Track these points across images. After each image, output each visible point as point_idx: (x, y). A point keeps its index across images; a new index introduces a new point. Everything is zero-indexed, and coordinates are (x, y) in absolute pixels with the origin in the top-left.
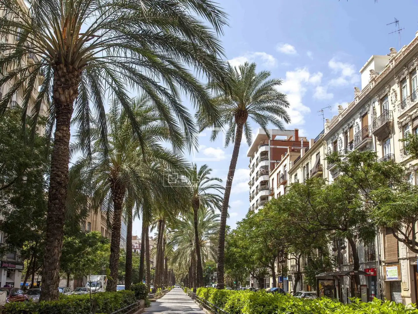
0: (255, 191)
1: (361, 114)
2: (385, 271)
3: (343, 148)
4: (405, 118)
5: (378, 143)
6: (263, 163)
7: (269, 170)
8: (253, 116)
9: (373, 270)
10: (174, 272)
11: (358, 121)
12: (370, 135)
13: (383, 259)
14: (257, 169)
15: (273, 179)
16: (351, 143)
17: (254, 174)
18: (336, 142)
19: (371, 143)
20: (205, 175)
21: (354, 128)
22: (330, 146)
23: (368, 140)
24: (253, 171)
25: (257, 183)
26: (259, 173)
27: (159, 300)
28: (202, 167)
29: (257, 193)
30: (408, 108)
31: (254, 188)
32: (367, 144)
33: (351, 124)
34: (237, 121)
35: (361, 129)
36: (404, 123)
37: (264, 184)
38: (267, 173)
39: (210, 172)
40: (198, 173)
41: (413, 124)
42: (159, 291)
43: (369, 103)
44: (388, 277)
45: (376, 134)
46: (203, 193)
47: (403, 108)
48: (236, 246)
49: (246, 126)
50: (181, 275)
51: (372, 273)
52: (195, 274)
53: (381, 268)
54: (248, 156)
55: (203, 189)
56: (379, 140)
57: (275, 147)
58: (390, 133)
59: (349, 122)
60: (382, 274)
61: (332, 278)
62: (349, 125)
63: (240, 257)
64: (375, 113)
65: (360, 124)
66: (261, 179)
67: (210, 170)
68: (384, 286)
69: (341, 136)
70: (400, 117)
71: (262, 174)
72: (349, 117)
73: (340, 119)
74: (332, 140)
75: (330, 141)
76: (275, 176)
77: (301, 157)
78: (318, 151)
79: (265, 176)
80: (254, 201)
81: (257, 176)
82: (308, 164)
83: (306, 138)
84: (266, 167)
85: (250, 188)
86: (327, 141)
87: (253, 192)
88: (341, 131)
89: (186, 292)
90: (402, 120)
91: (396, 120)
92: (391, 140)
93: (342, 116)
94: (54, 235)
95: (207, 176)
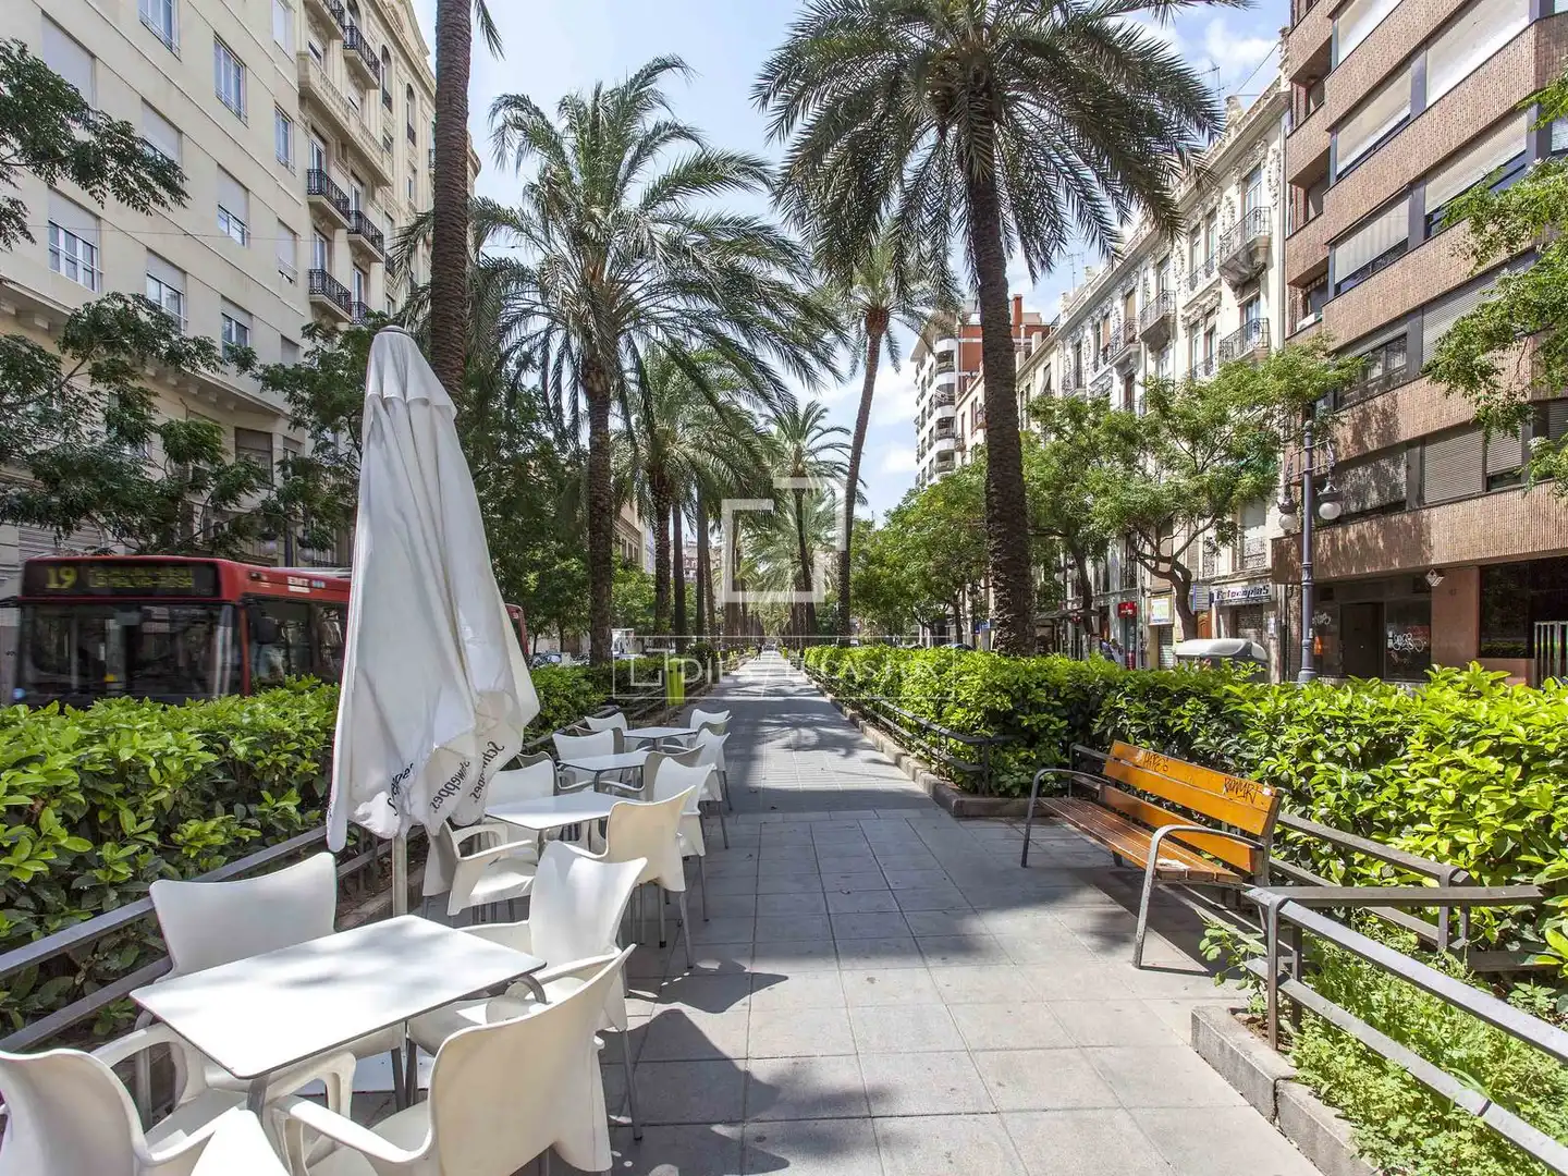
0: (927, 441)
1: (1123, 290)
2: (1150, 607)
3: (1091, 360)
4: (1209, 298)
5: (1149, 355)
6: (942, 379)
7: (956, 392)
8: (901, 316)
9: (1133, 607)
10: (762, 616)
11: (1118, 303)
12: (1137, 338)
13: (1147, 585)
14: (931, 391)
15: (963, 415)
16: (1105, 350)
17: (925, 402)
18: (1079, 346)
19: (1138, 353)
20: (814, 421)
21: (1111, 319)
22: (1070, 352)
23: (1133, 349)
24: (923, 395)
25: (932, 423)
26: (934, 401)
27: (734, 673)
28: (809, 406)
29: (931, 446)
30: (1200, 288)
31: (925, 432)
32: (1130, 355)
33: (1106, 311)
34: (868, 331)
35: (1122, 322)
36: (1192, 321)
37: (946, 423)
38: (951, 401)
39: (824, 414)
40: (801, 418)
41: (1206, 322)
42: (732, 656)
43: (1138, 269)
44: (1156, 617)
45: (1146, 336)
46: (812, 459)
47: (1192, 288)
48: (882, 564)
49: (888, 335)
50: (776, 624)
51: (1130, 611)
52: (802, 621)
53: (1144, 602)
54: (913, 359)
55: (812, 453)
56: (1152, 351)
57: (969, 340)
58: (1169, 338)
59: (1102, 306)
60: (1144, 613)
61: (1050, 623)
62: (1102, 311)
63: (889, 584)
64: (1146, 293)
65: (1122, 310)
66: (938, 414)
67: (826, 410)
68: (1147, 634)
69: (1089, 333)
70: (1188, 307)
71: (940, 404)
72: (1103, 295)
73: (1088, 296)
74: (1073, 340)
75: (1068, 342)
76: (966, 407)
77: (1033, 351)
78: (1047, 362)
79: (948, 407)
80: (925, 462)
81: (931, 405)
82: (1028, 387)
83: (1038, 314)
84: (950, 387)
85: (918, 432)
86: (1064, 339)
87: (923, 441)
88: (1088, 323)
89: (787, 657)
90: (1188, 314)
91: (1180, 312)
92: (1171, 351)
93: (1092, 289)
94: (602, 579)
95: (818, 423)
